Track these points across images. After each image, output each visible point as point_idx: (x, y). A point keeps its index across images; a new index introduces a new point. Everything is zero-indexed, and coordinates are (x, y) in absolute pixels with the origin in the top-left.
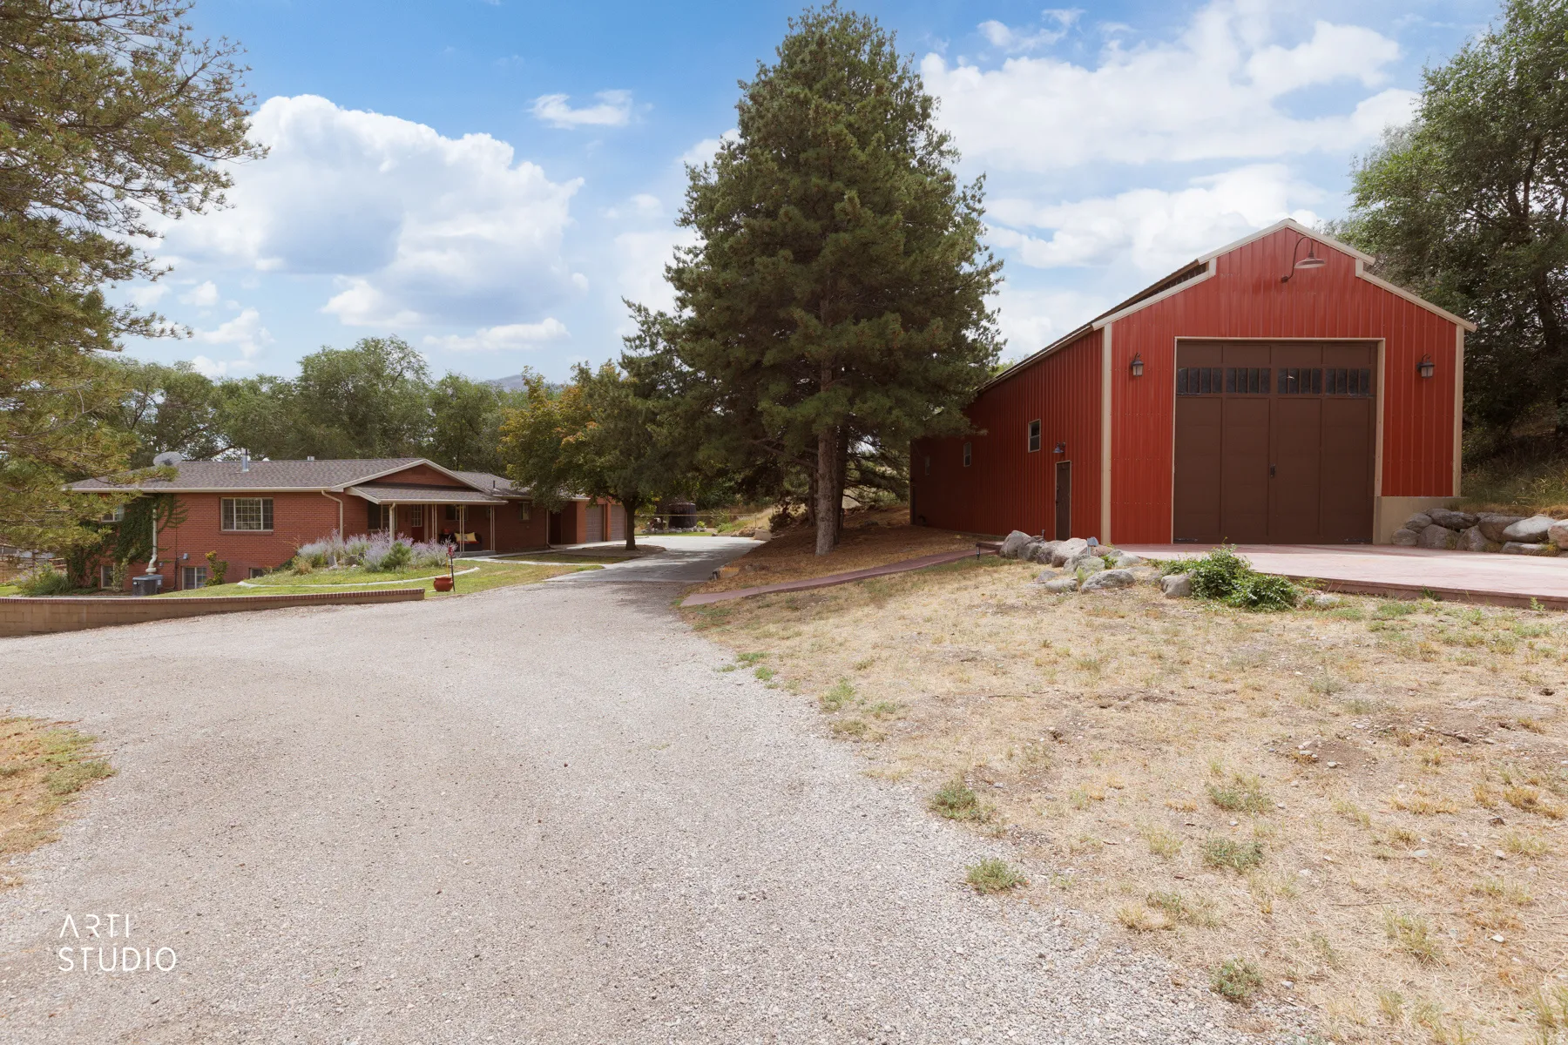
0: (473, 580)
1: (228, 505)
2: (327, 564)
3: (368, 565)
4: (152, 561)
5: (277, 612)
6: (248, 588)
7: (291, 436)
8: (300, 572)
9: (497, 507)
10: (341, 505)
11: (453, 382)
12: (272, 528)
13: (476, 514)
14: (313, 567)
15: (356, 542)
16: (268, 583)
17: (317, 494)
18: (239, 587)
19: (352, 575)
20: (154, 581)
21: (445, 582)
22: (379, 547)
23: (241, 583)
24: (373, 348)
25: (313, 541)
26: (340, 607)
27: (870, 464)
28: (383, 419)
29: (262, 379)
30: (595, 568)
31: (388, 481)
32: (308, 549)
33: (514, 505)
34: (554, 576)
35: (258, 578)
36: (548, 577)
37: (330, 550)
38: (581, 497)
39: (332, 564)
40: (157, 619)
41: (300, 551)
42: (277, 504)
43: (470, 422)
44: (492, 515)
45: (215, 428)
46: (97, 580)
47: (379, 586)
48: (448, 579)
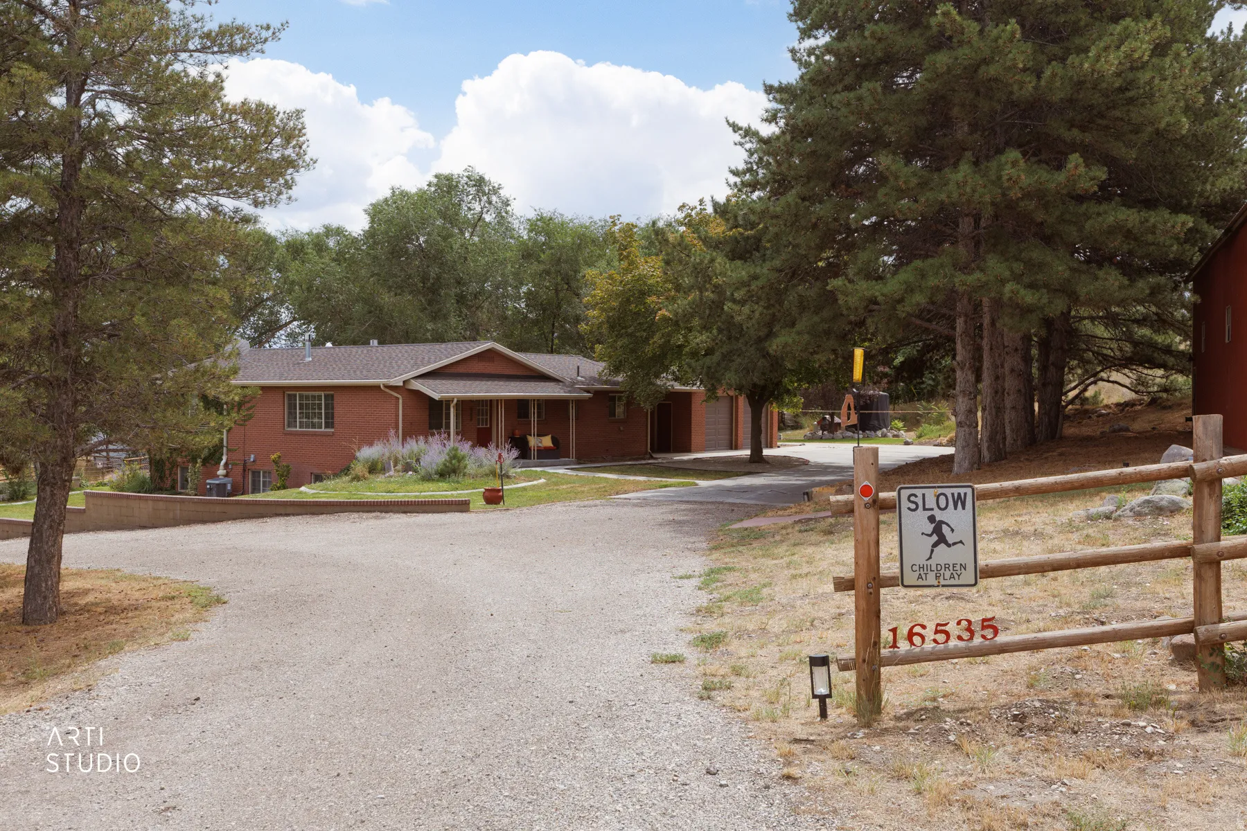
0: (531, 493)
1: (292, 398)
2: (384, 470)
3: (423, 472)
4: (223, 463)
5: (332, 517)
6: (308, 492)
7: (358, 307)
8: (357, 478)
9: (579, 402)
10: (401, 401)
11: (544, 225)
12: (333, 427)
13: (553, 410)
14: (370, 472)
15: (415, 445)
16: (327, 489)
17: (375, 388)
18: (301, 493)
19: (406, 483)
20: (225, 485)
21: (495, 494)
22: (434, 451)
23: (303, 489)
24: (447, 186)
25: (371, 444)
26: (388, 515)
27: (1145, 332)
28: (459, 282)
29: (329, 231)
30: (683, 485)
31: (452, 370)
32: (367, 453)
33: (603, 399)
34: (626, 492)
35: (318, 484)
36: (617, 494)
37: (387, 454)
38: (697, 388)
39: (389, 470)
40: (234, 518)
41: (358, 454)
42: (338, 398)
43: (567, 280)
44: (572, 413)
45: (278, 299)
46: (175, 481)
47: (431, 496)
48: (499, 491)
